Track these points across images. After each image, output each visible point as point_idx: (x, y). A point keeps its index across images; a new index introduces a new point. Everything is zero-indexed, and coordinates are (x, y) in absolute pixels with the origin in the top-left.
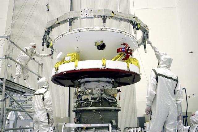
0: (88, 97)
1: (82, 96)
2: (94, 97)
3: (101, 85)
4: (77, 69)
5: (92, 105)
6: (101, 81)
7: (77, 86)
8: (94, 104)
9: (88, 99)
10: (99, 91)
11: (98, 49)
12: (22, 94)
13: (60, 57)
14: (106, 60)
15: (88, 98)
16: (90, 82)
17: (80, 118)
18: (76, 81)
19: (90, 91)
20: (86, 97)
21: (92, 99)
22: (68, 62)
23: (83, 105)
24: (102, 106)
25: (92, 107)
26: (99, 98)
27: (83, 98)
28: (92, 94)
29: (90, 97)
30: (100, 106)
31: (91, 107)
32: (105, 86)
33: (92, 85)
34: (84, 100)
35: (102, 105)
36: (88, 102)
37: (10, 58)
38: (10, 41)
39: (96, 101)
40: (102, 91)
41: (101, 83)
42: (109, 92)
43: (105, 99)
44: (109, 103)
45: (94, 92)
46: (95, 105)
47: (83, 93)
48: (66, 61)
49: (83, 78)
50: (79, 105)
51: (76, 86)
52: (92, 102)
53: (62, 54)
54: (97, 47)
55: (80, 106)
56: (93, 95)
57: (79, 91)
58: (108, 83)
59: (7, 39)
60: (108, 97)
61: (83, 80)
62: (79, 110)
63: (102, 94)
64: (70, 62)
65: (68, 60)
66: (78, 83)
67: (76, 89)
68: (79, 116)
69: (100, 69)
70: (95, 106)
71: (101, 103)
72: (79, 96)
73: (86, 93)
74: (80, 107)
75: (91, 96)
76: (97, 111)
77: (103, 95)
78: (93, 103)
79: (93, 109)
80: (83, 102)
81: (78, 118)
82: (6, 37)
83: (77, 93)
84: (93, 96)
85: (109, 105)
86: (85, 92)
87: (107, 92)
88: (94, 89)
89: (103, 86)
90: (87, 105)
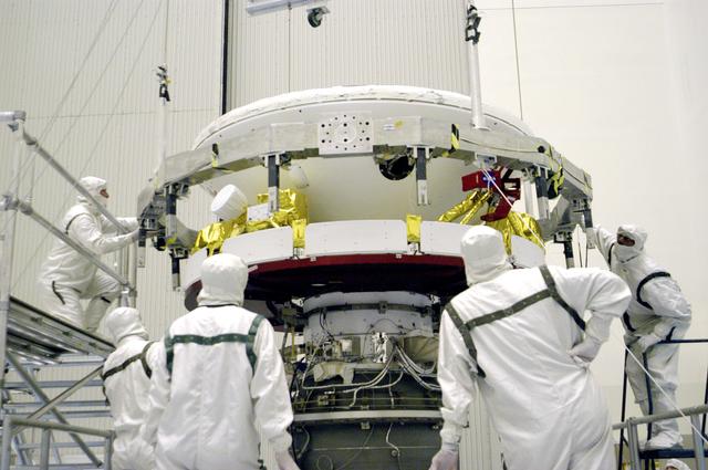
0: (338, 370)
1: (311, 367)
2: (362, 370)
3: (390, 323)
4: (301, 257)
5: (357, 402)
6: (392, 306)
7: (290, 326)
8: (367, 399)
9: (338, 379)
10: (384, 347)
11: (385, 174)
12: (52, 357)
13: (227, 203)
14: (422, 220)
15: (341, 373)
16: (347, 307)
17: (305, 455)
18: (287, 304)
19: (346, 345)
20: (332, 370)
21: (359, 377)
22: (264, 225)
23: (320, 403)
24: (399, 406)
25: (358, 409)
26: (384, 372)
27: (319, 372)
28: (354, 356)
29: (346, 371)
30: (389, 408)
31: (352, 409)
32: (407, 324)
33: (357, 321)
34: (320, 383)
35: (397, 402)
36: (337, 389)
37: (23, 206)
38: (26, 136)
39: (372, 385)
40: (395, 343)
41: (389, 314)
42: (428, 349)
43: (408, 378)
44: (427, 397)
45: (365, 351)
46: (370, 402)
47: (320, 353)
48: (255, 220)
49: (317, 292)
50: (302, 401)
51: (286, 327)
52: (356, 391)
53: (235, 193)
54: (382, 167)
55: (309, 405)
56: (359, 360)
57: (301, 346)
58: (419, 314)
59: (13, 128)
60: (421, 371)
61: (314, 302)
62: (304, 422)
63: (396, 358)
64: (270, 226)
65: (265, 218)
66: (294, 312)
67: (286, 336)
68: (304, 448)
69: (399, 256)
70: (371, 409)
71: (396, 394)
72: (301, 366)
73: (330, 352)
74: (308, 411)
75: (354, 365)
76: (379, 425)
77: (401, 361)
78: (359, 394)
79: (365, 420)
80: (321, 392)
81: (299, 456)
82: (7, 118)
83: (290, 354)
84: (360, 366)
85: (427, 403)
86: (327, 348)
87: (416, 351)
88: (362, 337)
89: (401, 327)
90: (337, 404)
